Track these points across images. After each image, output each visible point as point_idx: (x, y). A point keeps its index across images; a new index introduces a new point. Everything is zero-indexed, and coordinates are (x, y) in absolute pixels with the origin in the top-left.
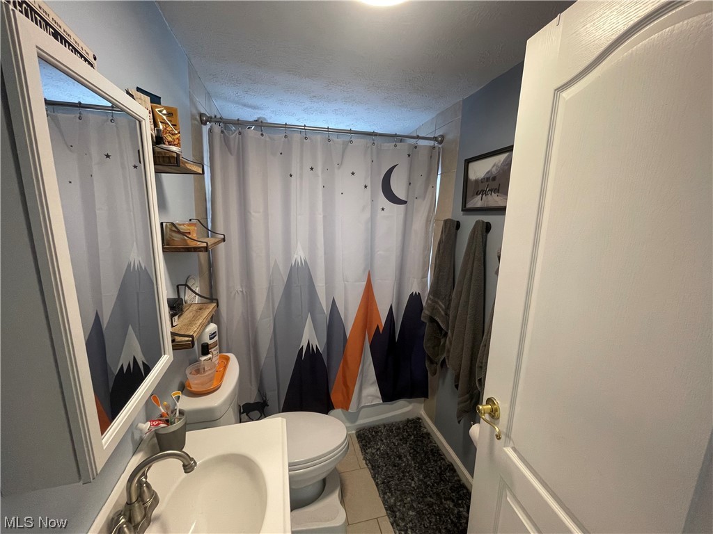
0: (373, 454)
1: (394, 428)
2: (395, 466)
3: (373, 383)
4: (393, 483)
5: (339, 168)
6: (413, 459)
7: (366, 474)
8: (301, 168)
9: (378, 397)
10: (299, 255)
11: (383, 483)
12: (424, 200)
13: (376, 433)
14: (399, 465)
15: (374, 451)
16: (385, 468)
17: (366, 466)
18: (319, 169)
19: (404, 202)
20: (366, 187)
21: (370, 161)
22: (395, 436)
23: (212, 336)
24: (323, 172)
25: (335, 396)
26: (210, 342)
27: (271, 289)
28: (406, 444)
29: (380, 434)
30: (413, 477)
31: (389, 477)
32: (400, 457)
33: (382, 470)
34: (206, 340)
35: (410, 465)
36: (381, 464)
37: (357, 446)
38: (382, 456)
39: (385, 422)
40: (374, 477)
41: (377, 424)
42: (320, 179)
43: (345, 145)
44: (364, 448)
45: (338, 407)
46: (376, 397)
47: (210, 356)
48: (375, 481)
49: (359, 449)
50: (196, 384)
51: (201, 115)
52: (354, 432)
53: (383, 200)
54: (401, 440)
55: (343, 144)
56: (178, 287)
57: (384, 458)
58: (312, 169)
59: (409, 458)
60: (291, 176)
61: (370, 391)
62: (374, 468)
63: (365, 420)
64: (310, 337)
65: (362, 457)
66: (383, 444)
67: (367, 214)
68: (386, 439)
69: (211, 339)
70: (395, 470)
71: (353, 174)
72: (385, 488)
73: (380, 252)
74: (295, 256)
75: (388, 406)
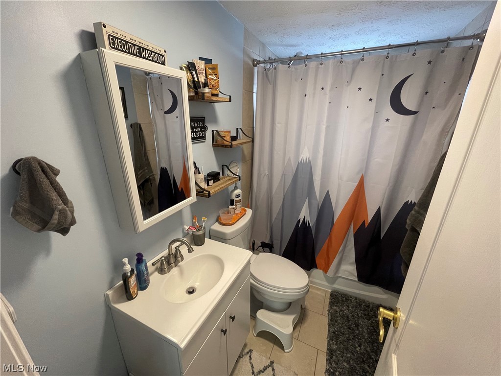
0: (337, 311)
1: (364, 304)
2: (349, 329)
3: (351, 264)
4: (342, 338)
5: (348, 86)
6: (368, 333)
7: (325, 320)
8: (315, 89)
9: (354, 275)
10: (305, 154)
11: (334, 333)
12: (444, 109)
13: (346, 299)
14: (353, 330)
15: (338, 310)
16: (340, 325)
17: (327, 316)
18: (328, 89)
19: (415, 113)
20: (371, 100)
21: (381, 74)
22: (361, 310)
23: (238, 196)
24: (331, 90)
25: (319, 260)
26: (235, 199)
27: (284, 175)
28: (369, 320)
29: (349, 302)
30: (361, 344)
31: (341, 332)
32: (357, 326)
33: (338, 325)
34: (234, 197)
35: (363, 336)
36: (339, 321)
37: (328, 300)
38: (343, 317)
39: (358, 296)
40: (329, 325)
41: (351, 294)
42: (328, 96)
43: (356, 64)
44: (332, 304)
45: (320, 269)
46: (353, 275)
47: (234, 206)
48: (329, 328)
49: (328, 303)
50: (224, 219)
51: (254, 60)
52: (330, 291)
53: (389, 112)
54: (365, 315)
55: (353, 63)
56: (223, 166)
57: (343, 319)
58: (323, 89)
59: (366, 331)
60: (305, 95)
61: (349, 268)
62: (332, 321)
63: (340, 286)
64: (306, 214)
65: (327, 309)
66: (348, 310)
67: (369, 125)
68: (352, 308)
69: (236, 198)
70: (348, 331)
71: (360, 89)
72: (333, 336)
73: (377, 159)
74: (302, 156)
75: (361, 285)
